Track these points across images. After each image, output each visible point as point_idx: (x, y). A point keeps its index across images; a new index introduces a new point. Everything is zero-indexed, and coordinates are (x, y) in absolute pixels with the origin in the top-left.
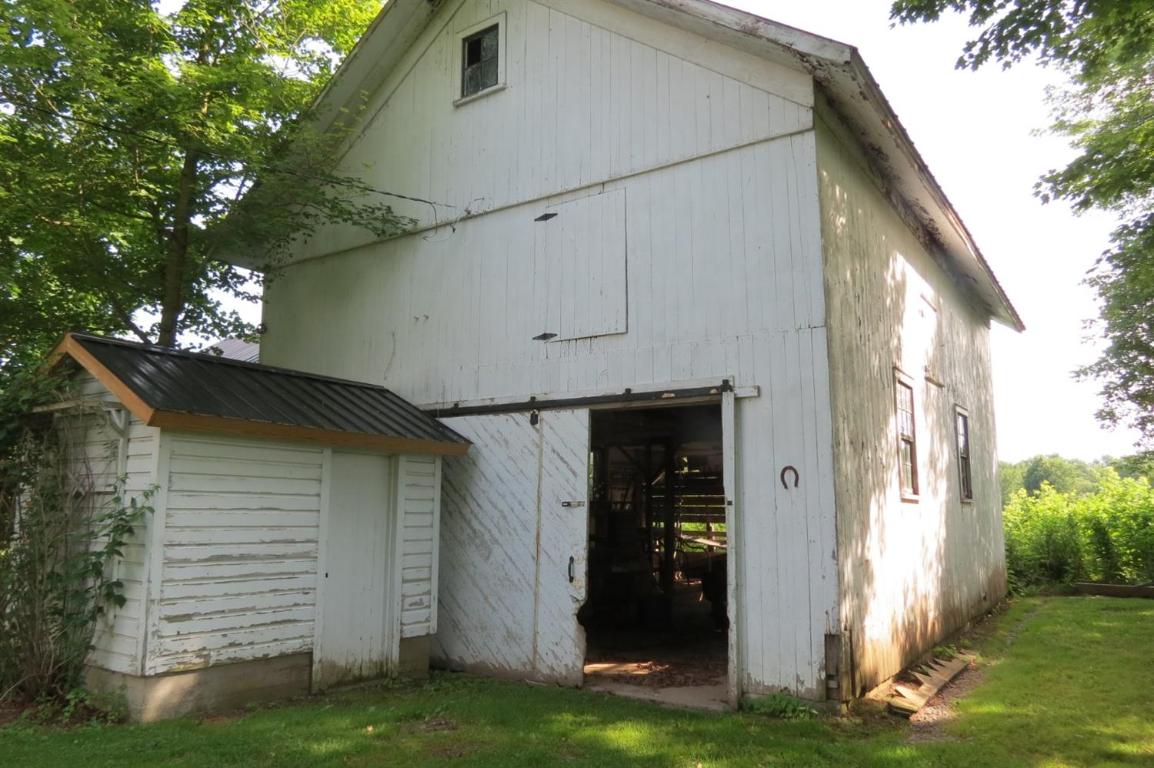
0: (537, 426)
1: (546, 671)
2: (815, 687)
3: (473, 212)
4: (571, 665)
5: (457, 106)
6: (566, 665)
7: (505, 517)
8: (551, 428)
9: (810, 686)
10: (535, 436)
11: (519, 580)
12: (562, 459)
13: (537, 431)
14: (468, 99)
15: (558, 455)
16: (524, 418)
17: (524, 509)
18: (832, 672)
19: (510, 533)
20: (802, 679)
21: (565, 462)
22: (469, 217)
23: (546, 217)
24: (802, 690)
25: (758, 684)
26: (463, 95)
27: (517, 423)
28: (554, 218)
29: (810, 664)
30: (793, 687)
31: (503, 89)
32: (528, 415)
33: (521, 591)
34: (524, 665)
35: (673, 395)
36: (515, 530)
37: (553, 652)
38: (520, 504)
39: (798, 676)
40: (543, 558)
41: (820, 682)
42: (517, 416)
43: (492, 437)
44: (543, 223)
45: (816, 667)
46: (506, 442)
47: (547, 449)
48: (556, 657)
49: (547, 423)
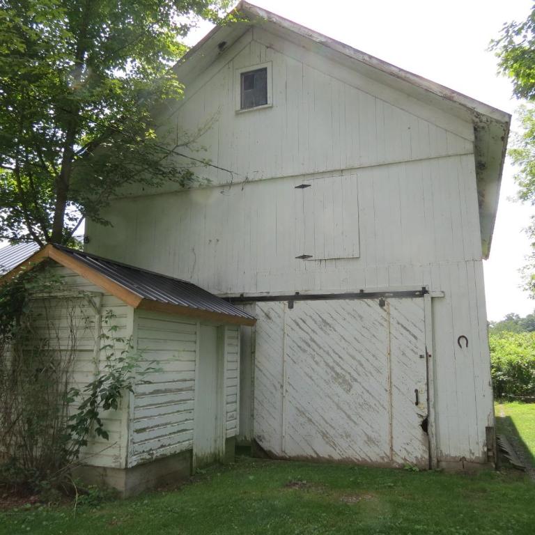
0: (385, 308)
1: (400, 461)
2: (481, 456)
3: (250, 179)
4: (419, 457)
5: (237, 114)
6: (416, 457)
7: (362, 365)
8: (395, 309)
9: (478, 455)
10: (384, 314)
11: (375, 405)
12: (405, 328)
13: (385, 311)
14: (244, 111)
15: (402, 326)
16: (374, 303)
17: (377, 359)
18: (490, 447)
19: (367, 376)
20: (473, 451)
21: (408, 330)
22: (247, 182)
23: (303, 186)
24: (474, 458)
25: (447, 456)
26: (242, 108)
27: (369, 306)
28: (309, 187)
29: (477, 443)
30: (468, 456)
31: (271, 107)
32: (378, 301)
33: (378, 412)
34: (382, 458)
35: (392, 295)
36: (371, 373)
37: (405, 449)
38: (374, 356)
39: (470, 450)
40: (394, 390)
41: (484, 453)
42: (369, 301)
43: (349, 313)
44: (301, 189)
45: (481, 445)
46: (361, 317)
47: (393, 322)
48: (408, 453)
49: (392, 306)
